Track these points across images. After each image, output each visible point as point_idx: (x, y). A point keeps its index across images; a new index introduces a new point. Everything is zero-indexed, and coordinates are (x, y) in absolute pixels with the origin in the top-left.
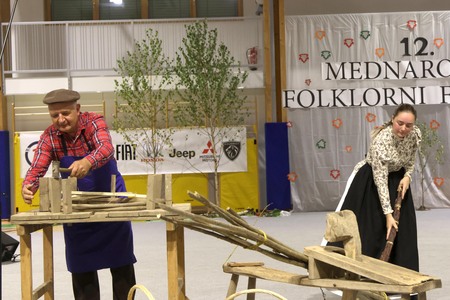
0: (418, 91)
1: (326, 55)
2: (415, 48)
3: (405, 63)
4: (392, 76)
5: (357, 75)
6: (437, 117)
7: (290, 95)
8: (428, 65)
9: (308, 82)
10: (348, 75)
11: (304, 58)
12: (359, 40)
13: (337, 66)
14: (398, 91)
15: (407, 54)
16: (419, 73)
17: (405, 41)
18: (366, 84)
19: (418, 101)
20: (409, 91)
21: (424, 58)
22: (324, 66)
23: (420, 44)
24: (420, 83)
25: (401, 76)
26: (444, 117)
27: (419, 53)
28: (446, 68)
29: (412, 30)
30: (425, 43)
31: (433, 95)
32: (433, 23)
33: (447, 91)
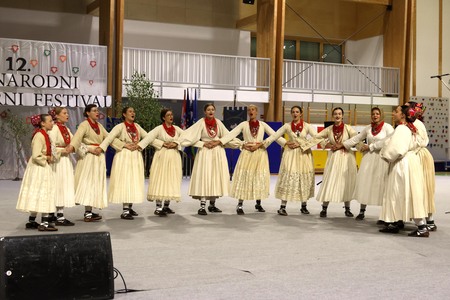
0: (18, 95)
2: (17, 65)
3: (9, 75)
8: (26, 78)
14: (3, 95)
15: (11, 68)
16: (19, 83)
17: (10, 59)
19: (18, 103)
20: (11, 95)
21: (23, 73)
23: (20, 63)
24: (20, 90)
25: (6, 84)
27: (20, 69)
28: (39, 81)
29: (15, 52)
30: (24, 62)
31: (29, 100)
32: (30, 49)
33: (39, 97)
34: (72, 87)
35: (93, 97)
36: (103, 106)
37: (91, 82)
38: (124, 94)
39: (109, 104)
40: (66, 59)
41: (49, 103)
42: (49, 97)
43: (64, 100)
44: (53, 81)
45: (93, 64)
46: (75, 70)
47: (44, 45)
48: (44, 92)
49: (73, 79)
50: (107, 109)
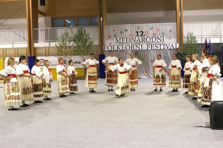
0: (141, 46)
1: (115, 36)
3: (137, 38)
4: (133, 42)
5: (124, 41)
6: (146, 53)
7: (106, 47)
8: (143, 39)
9: (110, 43)
10: (121, 42)
11: (110, 37)
12: (125, 32)
13: (118, 39)
14: (135, 46)
15: (138, 35)
16: (141, 41)
17: (137, 32)
18: (126, 44)
19: (140, 49)
20: (138, 46)
21: (142, 37)
22: (115, 39)
23: (141, 33)
24: (141, 44)
25: (136, 42)
26: (148, 53)
27: (141, 35)
28: (148, 40)
29: (139, 29)
30: (143, 32)
31: (145, 47)
32: (145, 27)
33: (149, 46)
34: (162, 41)
35: (171, 44)
36: (175, 48)
37: (170, 38)
38: (184, 42)
39: (178, 47)
40: (159, 29)
41: (153, 48)
42: (153, 46)
43: (159, 46)
44: (154, 39)
45: (170, 31)
46: (163, 34)
47: (150, 25)
48: (151, 44)
49: (162, 38)
50: (177, 49)
